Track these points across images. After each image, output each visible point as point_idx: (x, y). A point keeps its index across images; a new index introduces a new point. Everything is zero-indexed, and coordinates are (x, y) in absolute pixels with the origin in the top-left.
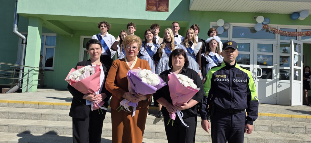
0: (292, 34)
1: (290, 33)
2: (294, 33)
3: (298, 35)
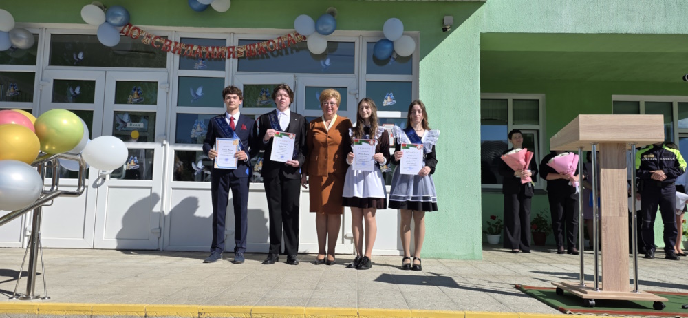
1: (204, 50)
2: (215, 49)
3: (227, 54)
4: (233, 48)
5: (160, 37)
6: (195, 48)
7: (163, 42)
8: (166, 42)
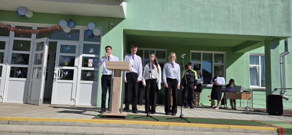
0: (26, 31)
1: (24, 31)
2: (28, 30)
3: (32, 32)
4: (35, 30)
5: (7, 25)
6: (20, 30)
7: (8, 27)
8: (9, 27)
